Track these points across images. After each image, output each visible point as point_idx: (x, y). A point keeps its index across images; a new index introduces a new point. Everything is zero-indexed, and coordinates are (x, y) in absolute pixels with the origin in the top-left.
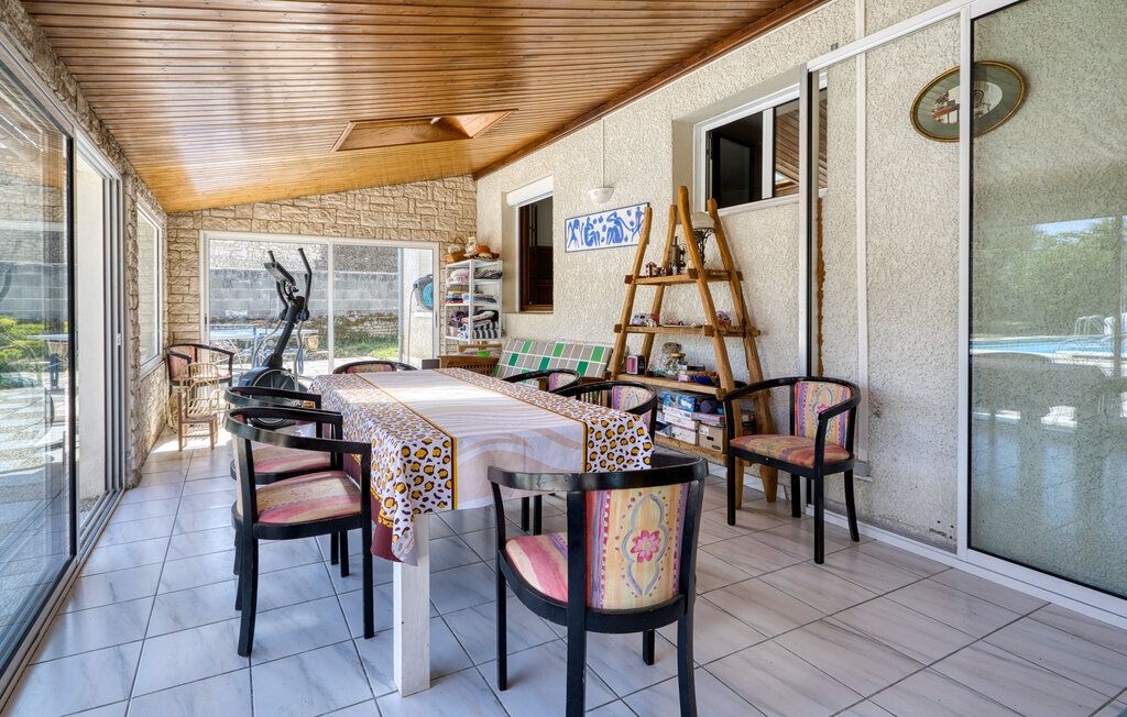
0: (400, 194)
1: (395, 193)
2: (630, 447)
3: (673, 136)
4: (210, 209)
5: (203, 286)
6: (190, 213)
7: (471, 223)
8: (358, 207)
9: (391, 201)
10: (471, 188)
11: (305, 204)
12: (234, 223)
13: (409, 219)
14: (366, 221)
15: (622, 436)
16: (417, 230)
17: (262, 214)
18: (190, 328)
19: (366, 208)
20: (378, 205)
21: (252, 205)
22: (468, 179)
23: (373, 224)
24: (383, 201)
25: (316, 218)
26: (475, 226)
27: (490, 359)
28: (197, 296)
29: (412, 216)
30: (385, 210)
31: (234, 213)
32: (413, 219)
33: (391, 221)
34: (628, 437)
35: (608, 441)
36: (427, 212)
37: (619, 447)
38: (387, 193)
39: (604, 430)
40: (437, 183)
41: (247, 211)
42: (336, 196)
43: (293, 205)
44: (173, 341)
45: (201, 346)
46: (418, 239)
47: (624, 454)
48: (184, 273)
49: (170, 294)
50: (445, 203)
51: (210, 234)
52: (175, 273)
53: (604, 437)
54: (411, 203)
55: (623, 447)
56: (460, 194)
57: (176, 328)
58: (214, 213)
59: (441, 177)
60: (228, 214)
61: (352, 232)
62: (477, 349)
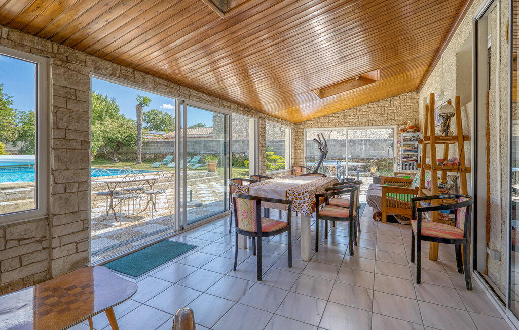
0: (377, 105)
1: (375, 106)
2: (303, 201)
3: (456, 62)
4: (306, 121)
5: (304, 147)
6: (301, 123)
7: (415, 114)
8: (358, 113)
9: (373, 109)
10: (416, 97)
11: (337, 115)
12: (313, 125)
13: (382, 116)
14: (361, 119)
15: (300, 197)
16: (385, 120)
17: (322, 121)
18: (301, 160)
19: (361, 113)
20: (367, 112)
21: (319, 118)
22: (414, 93)
23: (364, 120)
24: (369, 110)
25: (341, 120)
26: (418, 115)
27: (408, 180)
28: (303, 150)
29: (383, 114)
30: (370, 113)
31: (314, 122)
32: (383, 116)
33: (373, 118)
34: (302, 197)
35: (294, 198)
36: (391, 111)
37: (298, 200)
38: (371, 106)
39: (293, 194)
40: (396, 98)
41: (317, 120)
42: (349, 111)
43: (333, 116)
44: (296, 164)
45: (304, 167)
46: (386, 124)
47: (300, 203)
48: (299, 143)
49: (295, 149)
50: (400, 106)
51: (307, 129)
52: (297, 143)
53: (293, 196)
54: (383, 109)
55: (300, 201)
56: (409, 101)
57: (297, 161)
58: (308, 122)
59: (398, 94)
60: (312, 122)
61: (355, 124)
62: (404, 175)
